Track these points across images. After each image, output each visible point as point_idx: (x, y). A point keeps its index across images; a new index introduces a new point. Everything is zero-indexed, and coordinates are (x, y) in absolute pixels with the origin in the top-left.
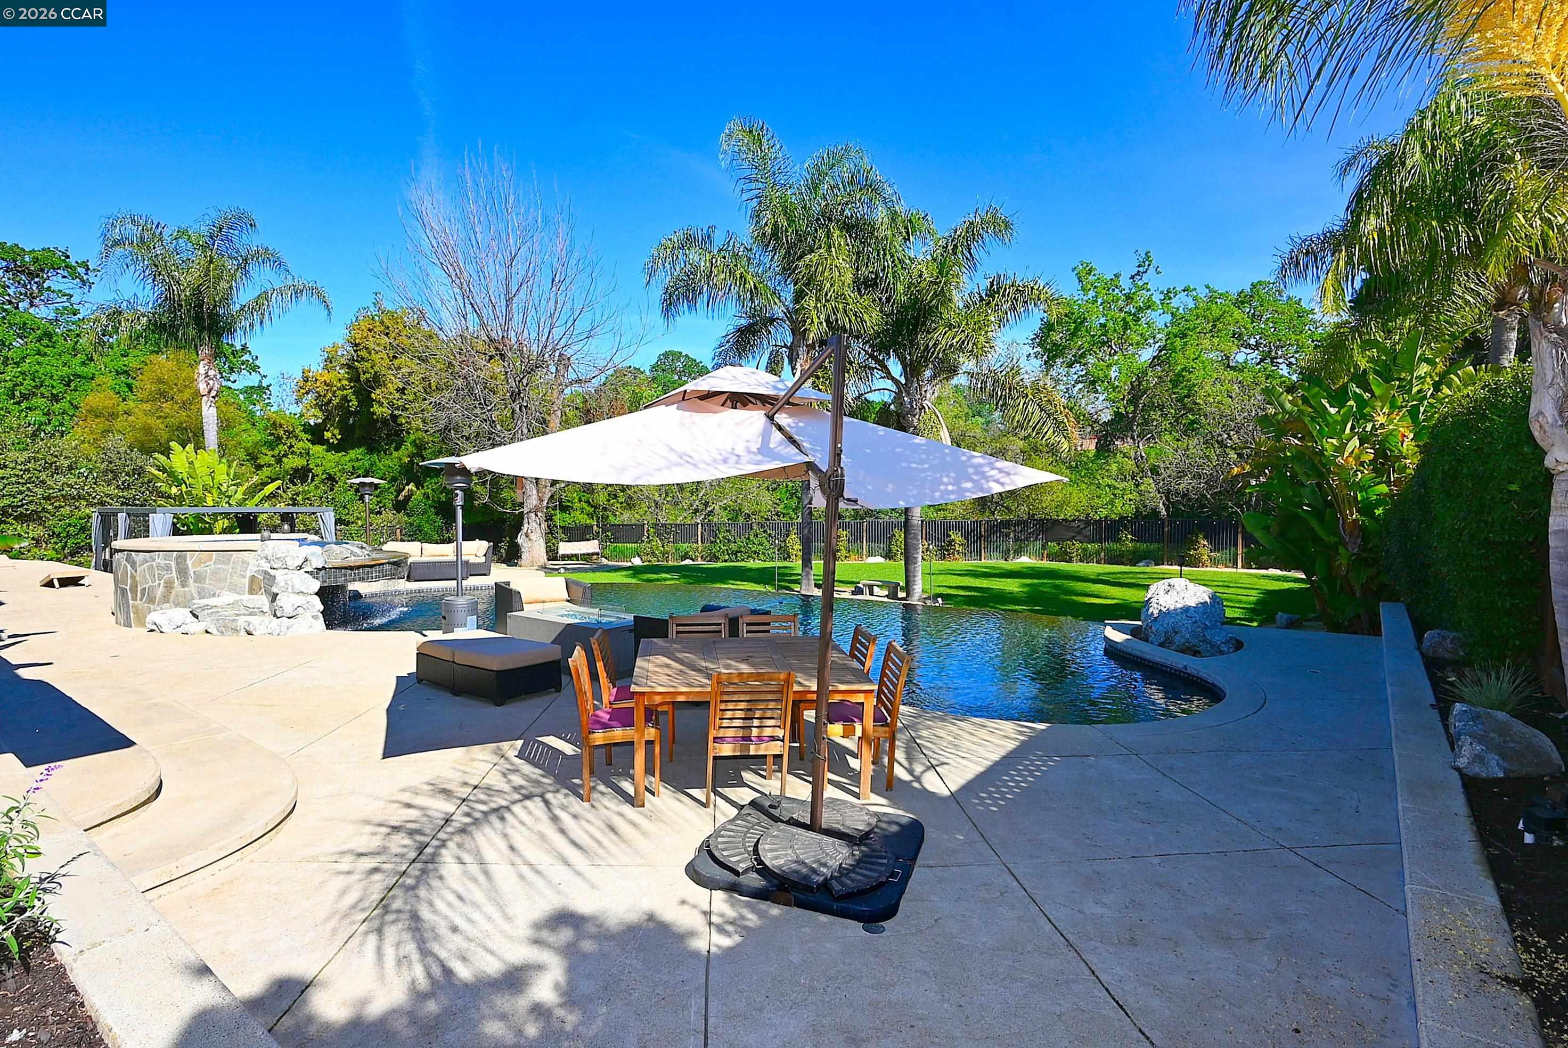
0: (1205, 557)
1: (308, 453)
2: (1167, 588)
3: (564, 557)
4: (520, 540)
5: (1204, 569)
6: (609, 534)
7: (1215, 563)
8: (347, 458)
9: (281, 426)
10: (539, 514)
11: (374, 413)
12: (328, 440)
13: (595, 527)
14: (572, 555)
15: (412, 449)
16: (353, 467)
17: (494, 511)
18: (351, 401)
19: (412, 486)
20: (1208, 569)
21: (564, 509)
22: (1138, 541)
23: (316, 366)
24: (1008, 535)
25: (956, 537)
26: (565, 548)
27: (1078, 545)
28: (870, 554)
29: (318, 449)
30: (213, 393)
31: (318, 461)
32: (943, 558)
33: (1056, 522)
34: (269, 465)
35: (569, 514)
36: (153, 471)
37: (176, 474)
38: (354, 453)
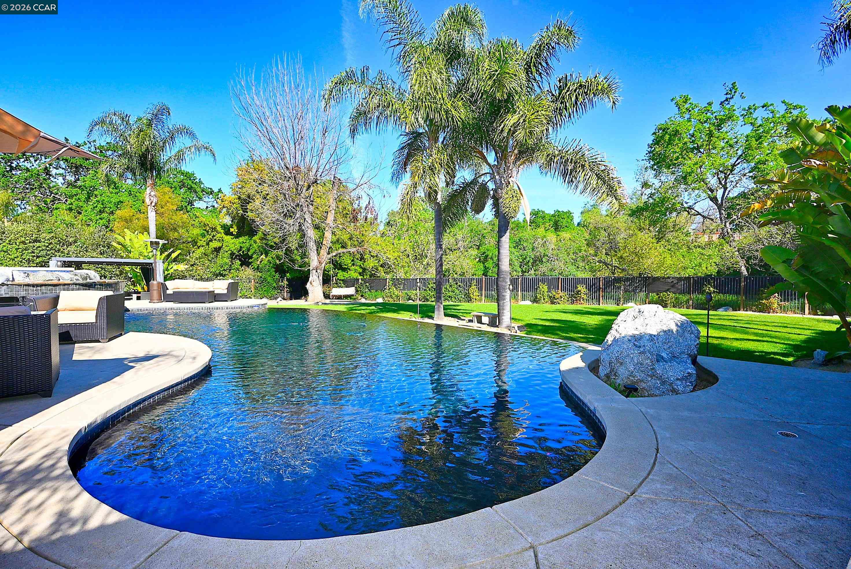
0: (776, 305)
1: (223, 240)
2: (636, 314)
3: (335, 297)
4: (308, 286)
5: (775, 314)
6: (368, 284)
7: (784, 310)
8: (239, 242)
10: (319, 272)
11: (249, 217)
12: (232, 233)
13: (359, 280)
14: (339, 296)
15: (261, 236)
16: (241, 246)
19: (263, 256)
20: (778, 314)
22: (719, 293)
24: (619, 288)
25: (582, 288)
26: (336, 291)
27: (672, 295)
28: (523, 299)
30: (153, 204)
31: (227, 244)
32: (572, 303)
33: (657, 279)
34: (203, 246)
35: (347, 272)
36: (114, 244)
37: (127, 246)
38: (242, 239)
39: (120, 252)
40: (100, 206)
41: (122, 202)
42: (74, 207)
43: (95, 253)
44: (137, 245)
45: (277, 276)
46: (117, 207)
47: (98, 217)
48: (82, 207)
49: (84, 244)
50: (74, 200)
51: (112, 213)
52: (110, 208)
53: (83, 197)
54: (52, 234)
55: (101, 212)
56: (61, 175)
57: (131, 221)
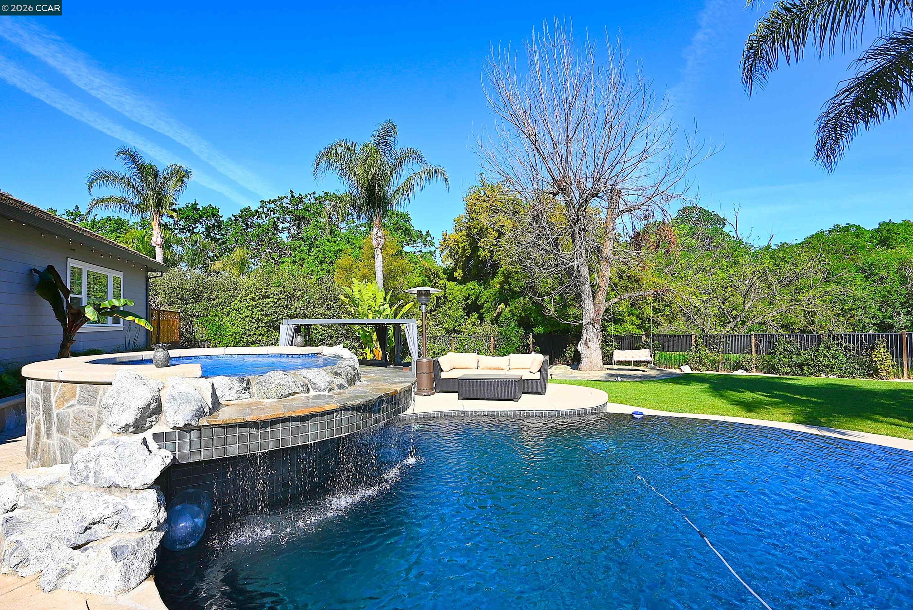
1: (445, 287)
3: (619, 363)
4: (581, 347)
6: (657, 343)
8: (465, 288)
9: (430, 269)
10: (596, 326)
11: (479, 256)
12: (456, 277)
13: (644, 337)
14: (626, 362)
15: (502, 279)
16: (469, 294)
17: (559, 324)
18: (467, 249)
19: (502, 305)
21: (617, 321)
23: (450, 230)
26: (619, 355)
29: (451, 284)
30: (380, 247)
31: (450, 291)
35: (621, 325)
36: (342, 297)
37: (354, 299)
38: (470, 285)
39: (347, 306)
40: (321, 256)
41: (341, 251)
42: (297, 260)
43: (322, 309)
44: (365, 297)
45: (521, 330)
46: (336, 256)
47: (319, 268)
48: (304, 259)
49: (311, 298)
50: (297, 252)
51: (331, 263)
52: (330, 257)
53: (305, 249)
54: (281, 288)
55: (321, 263)
56: (286, 228)
57: (351, 270)
